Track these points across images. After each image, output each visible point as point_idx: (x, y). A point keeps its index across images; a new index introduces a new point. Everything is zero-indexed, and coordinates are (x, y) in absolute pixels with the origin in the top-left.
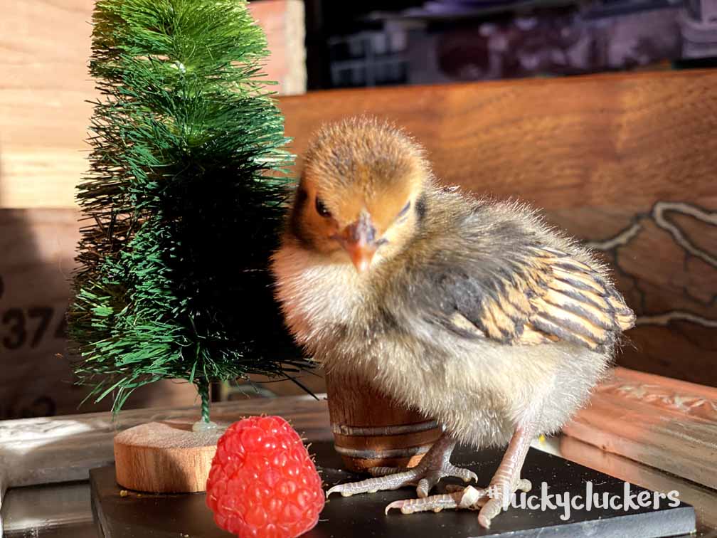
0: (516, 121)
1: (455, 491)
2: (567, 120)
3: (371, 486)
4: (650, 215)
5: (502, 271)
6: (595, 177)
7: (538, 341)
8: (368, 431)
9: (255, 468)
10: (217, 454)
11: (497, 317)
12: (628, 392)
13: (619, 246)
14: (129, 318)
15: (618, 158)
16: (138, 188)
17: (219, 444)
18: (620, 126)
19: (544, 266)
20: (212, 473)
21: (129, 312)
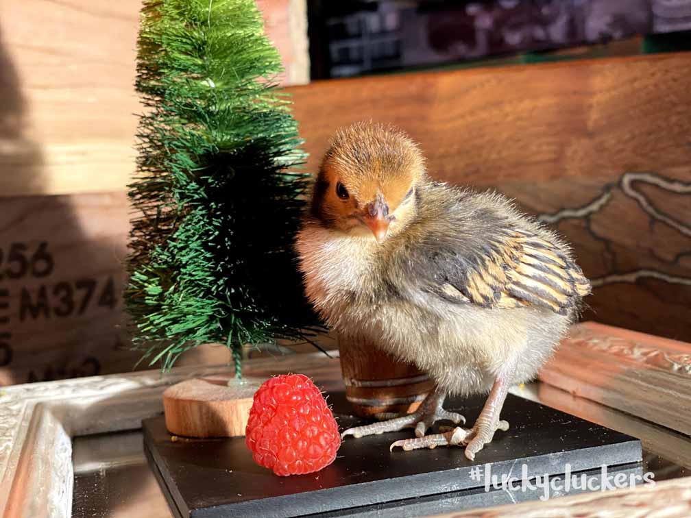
0: (498, 104)
1: (446, 431)
2: (544, 102)
3: (377, 429)
4: (619, 185)
5: (483, 248)
6: (569, 152)
7: (513, 306)
8: (373, 384)
9: (285, 416)
10: (254, 405)
11: (479, 286)
12: (595, 344)
13: (591, 213)
14: (176, 295)
15: (590, 135)
16: (180, 188)
17: (255, 398)
18: (590, 106)
19: (516, 245)
20: (250, 421)
21: (175, 291)
